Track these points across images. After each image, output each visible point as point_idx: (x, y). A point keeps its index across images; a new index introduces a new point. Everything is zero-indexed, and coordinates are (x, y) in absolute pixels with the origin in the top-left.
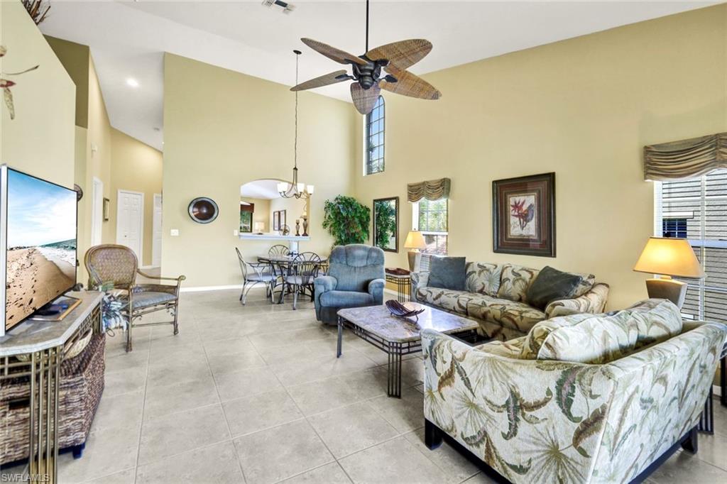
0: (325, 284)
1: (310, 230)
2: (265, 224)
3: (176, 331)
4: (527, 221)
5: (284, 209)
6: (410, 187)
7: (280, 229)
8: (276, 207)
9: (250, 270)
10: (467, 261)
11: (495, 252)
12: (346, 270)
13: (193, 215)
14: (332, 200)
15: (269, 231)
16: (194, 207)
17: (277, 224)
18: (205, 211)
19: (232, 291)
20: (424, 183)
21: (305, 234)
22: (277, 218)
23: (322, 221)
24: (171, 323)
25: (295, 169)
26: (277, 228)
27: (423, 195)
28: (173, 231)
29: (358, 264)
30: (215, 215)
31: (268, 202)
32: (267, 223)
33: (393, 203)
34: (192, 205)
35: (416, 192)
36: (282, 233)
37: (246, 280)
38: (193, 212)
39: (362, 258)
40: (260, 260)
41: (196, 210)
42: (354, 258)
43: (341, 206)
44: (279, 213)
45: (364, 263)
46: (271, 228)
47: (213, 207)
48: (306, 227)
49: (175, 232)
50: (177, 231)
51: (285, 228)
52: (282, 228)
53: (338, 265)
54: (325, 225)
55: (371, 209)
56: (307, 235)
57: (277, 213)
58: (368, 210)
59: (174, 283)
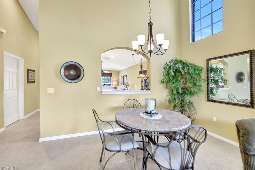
2: (117, 82)
5: (126, 75)
7: (124, 84)
8: (122, 74)
15: (119, 86)
22: (122, 79)
30: (82, 76)
31: (118, 72)
32: (118, 82)
34: (63, 68)
36: (126, 86)
44: (124, 76)
46: (120, 84)
51: (127, 84)
56: (149, 90)
57: (123, 77)
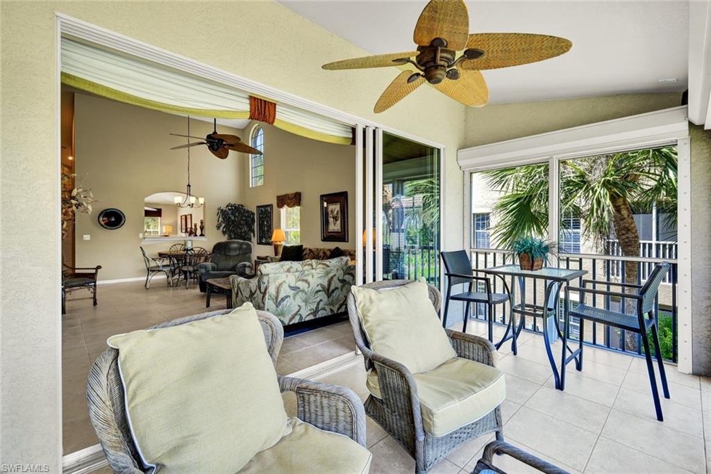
0: (205, 267)
1: (206, 231)
2: (173, 226)
3: (95, 303)
4: (337, 220)
5: (190, 214)
6: (278, 197)
7: (186, 231)
8: (183, 212)
9: (153, 264)
10: (304, 247)
11: (322, 240)
12: (224, 258)
13: (103, 223)
14: (224, 207)
15: (177, 233)
16: (103, 217)
17: (184, 227)
18: (113, 219)
19: (138, 282)
20: (286, 195)
21: (202, 235)
22: (184, 221)
23: (216, 223)
24: (91, 298)
25: (189, 186)
26: (184, 231)
27: (285, 204)
28: (84, 236)
29: (233, 253)
30: (123, 222)
31: (176, 207)
32: (175, 226)
33: (269, 209)
34: (102, 215)
35: (283, 201)
36: (188, 234)
37: (151, 270)
38: (103, 221)
39: (235, 249)
40: (161, 255)
41: (105, 219)
42: (230, 249)
43: (230, 212)
44: (186, 216)
45: (237, 252)
46: (179, 231)
47: (120, 215)
48: (202, 228)
49: (87, 237)
50: (89, 236)
51: (191, 230)
52: (189, 230)
53: (219, 255)
54: (218, 227)
55: (255, 212)
57: (184, 217)
58: (253, 214)
59: (94, 271)
